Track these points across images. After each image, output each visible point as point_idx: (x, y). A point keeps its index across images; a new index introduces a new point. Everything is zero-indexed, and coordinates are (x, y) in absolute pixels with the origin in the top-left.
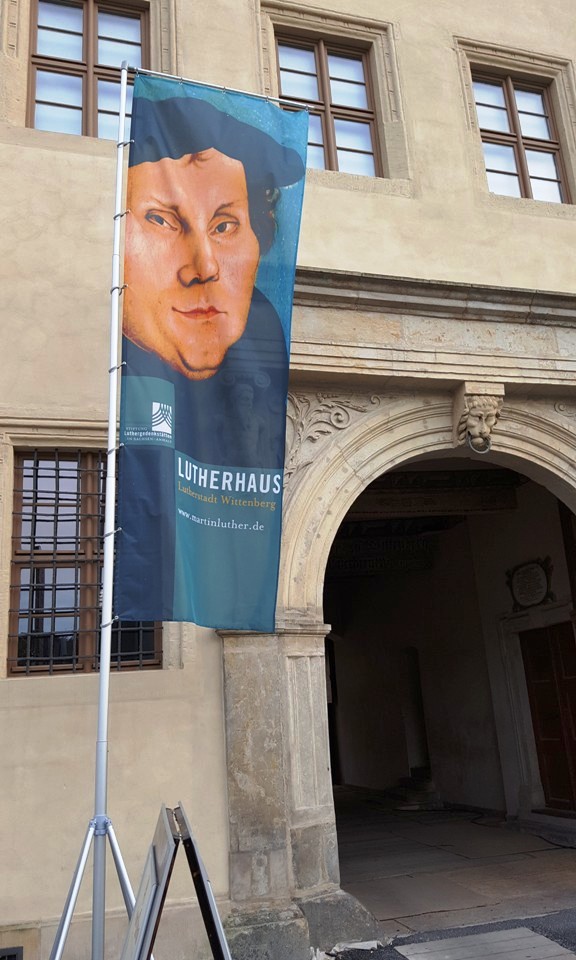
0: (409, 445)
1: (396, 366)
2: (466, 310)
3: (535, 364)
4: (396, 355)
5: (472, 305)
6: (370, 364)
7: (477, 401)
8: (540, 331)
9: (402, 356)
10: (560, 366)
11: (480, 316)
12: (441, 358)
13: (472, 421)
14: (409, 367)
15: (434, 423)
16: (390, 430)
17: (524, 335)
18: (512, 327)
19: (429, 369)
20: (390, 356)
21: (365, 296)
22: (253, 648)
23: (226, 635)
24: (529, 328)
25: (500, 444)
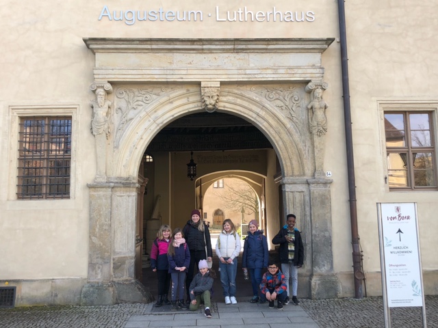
0: (181, 109)
1: (169, 77)
2: (203, 49)
3: (236, 72)
4: (168, 72)
5: (205, 47)
6: (156, 77)
7: (207, 90)
8: (241, 55)
9: (171, 72)
10: (248, 72)
11: (210, 51)
12: (190, 72)
13: (206, 99)
14: (174, 77)
15: (192, 99)
16: (172, 102)
17: (233, 58)
18: (226, 55)
19: (184, 77)
20: (165, 72)
21: (154, 47)
22: (101, 193)
23: (90, 187)
24: (235, 55)
25: (224, 107)
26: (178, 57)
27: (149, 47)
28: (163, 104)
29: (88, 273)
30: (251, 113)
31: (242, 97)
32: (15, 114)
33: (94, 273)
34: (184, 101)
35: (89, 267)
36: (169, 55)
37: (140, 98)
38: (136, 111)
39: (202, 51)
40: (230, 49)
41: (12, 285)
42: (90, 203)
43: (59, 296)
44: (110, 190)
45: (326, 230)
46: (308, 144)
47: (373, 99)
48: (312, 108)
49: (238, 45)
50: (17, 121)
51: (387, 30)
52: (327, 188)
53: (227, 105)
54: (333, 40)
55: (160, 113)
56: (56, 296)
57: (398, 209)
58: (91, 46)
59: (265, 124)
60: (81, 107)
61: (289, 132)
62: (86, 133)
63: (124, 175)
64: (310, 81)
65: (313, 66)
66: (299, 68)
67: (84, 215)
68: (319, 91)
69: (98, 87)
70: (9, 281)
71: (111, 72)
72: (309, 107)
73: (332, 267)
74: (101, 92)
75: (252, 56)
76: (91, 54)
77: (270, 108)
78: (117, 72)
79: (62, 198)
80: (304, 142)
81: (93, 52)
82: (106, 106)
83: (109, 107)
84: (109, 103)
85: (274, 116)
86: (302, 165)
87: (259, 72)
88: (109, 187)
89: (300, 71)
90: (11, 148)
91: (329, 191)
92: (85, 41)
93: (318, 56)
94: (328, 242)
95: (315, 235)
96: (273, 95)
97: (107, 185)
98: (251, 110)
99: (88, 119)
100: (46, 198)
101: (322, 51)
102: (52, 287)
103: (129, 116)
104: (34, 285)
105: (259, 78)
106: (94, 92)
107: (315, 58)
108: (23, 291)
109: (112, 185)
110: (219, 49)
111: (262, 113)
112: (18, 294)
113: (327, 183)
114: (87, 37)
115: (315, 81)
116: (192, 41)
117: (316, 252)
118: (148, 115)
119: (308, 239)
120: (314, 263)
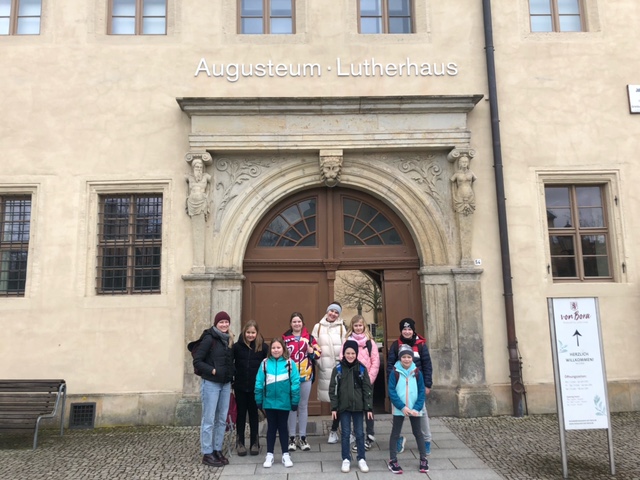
0: (294, 183)
1: (280, 144)
2: (321, 110)
3: (362, 137)
4: (280, 138)
5: (324, 107)
6: (265, 144)
7: (326, 160)
8: (369, 117)
9: (283, 139)
10: (377, 137)
11: (331, 113)
12: (306, 138)
13: (325, 170)
14: (287, 144)
15: (309, 171)
16: (283, 175)
17: (358, 121)
18: (351, 117)
19: (299, 144)
20: (277, 139)
21: (263, 108)
22: (199, 286)
23: (186, 280)
24: (361, 116)
25: (348, 180)
26: (291, 120)
27: (256, 108)
28: (273, 178)
29: (184, 385)
30: (380, 188)
31: (369, 168)
32: (94, 191)
33: (191, 386)
34: (299, 173)
35: (185, 378)
36: (281, 118)
37: (245, 171)
38: (241, 187)
39: (320, 113)
40: (355, 110)
41: (91, 400)
42: (186, 299)
43: (148, 414)
44: (210, 283)
45: (476, 332)
46: (452, 224)
47: (531, 169)
48: (456, 181)
49: (366, 105)
50: (96, 200)
51: (547, 84)
52: (477, 280)
53: (351, 178)
54: (481, 97)
55: (269, 188)
56: (145, 414)
57: (574, 306)
58: (186, 108)
59: (398, 200)
60: (174, 181)
61: (427, 211)
62: (181, 213)
63: (227, 264)
64: (453, 148)
65: (457, 130)
66: (439, 132)
67: (179, 314)
68: (464, 159)
69: (195, 158)
70: (88, 396)
71: (210, 139)
72: (453, 179)
73: (484, 378)
74: (198, 162)
75: (382, 118)
76: (186, 117)
77: (405, 181)
78: (219, 139)
79: (151, 293)
80: (447, 222)
81: (189, 114)
82: (204, 180)
83: (208, 182)
84: (208, 176)
85: (409, 191)
86: (444, 250)
87: (390, 137)
88: (208, 279)
89: (441, 136)
90: (89, 233)
91: (479, 283)
92: (179, 101)
93: (463, 117)
94: (479, 347)
95: (463, 338)
96: (407, 166)
97: (207, 277)
98: (380, 184)
99: (182, 196)
100: (132, 293)
101: (468, 111)
102: (139, 403)
103: (232, 194)
104: (117, 401)
105: (391, 144)
106: (190, 163)
107: (460, 120)
108: (104, 408)
109: (212, 276)
110: (342, 110)
111: (395, 188)
112: (98, 412)
113: (476, 274)
114: (181, 96)
115: (460, 147)
116: (309, 101)
117: (464, 359)
118: (255, 191)
119: (454, 343)
120: (462, 372)
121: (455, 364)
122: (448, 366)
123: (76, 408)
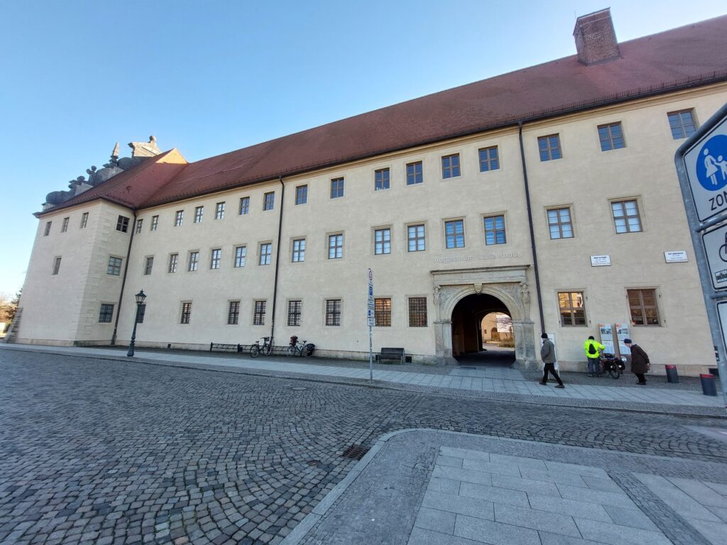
0: (466, 293)
3: (488, 279)
6: (456, 283)
7: (477, 286)
12: (469, 280)
13: (476, 290)
14: (464, 282)
15: (471, 290)
16: (463, 291)
17: (487, 274)
18: (484, 273)
19: (467, 282)
20: (460, 281)
21: (455, 272)
22: (439, 325)
23: (435, 323)
25: (485, 292)
27: (453, 272)
28: (460, 292)
29: (436, 354)
30: (495, 294)
32: (407, 297)
33: (438, 354)
34: (468, 290)
35: (436, 351)
36: (461, 274)
37: (451, 290)
38: (450, 295)
39: (474, 273)
40: (485, 271)
41: (411, 355)
42: (435, 328)
44: (442, 324)
45: (532, 342)
46: (522, 307)
47: (552, 287)
49: (487, 269)
50: (408, 300)
51: (557, 258)
54: (528, 266)
55: (458, 295)
56: (425, 360)
58: (433, 273)
59: (502, 298)
60: (430, 294)
61: (513, 302)
62: (432, 303)
63: (446, 319)
64: (521, 282)
65: (522, 276)
66: (516, 277)
67: (433, 332)
68: (524, 286)
69: (436, 287)
71: (440, 282)
73: (535, 358)
74: (437, 289)
75: (495, 273)
77: (504, 292)
78: (442, 282)
79: (425, 327)
80: (520, 306)
81: (434, 275)
82: (439, 294)
85: (506, 296)
86: (520, 315)
87: (498, 279)
90: (407, 309)
91: (533, 326)
93: (524, 271)
94: (533, 347)
95: (527, 344)
96: (504, 288)
97: (441, 322)
99: (433, 299)
100: (419, 326)
101: (526, 270)
102: (424, 357)
103: (447, 297)
104: (418, 356)
105: (499, 281)
106: (434, 289)
107: (523, 273)
108: (414, 358)
110: (481, 271)
111: (500, 294)
113: (532, 323)
114: (431, 270)
115: (524, 281)
116: (470, 269)
117: (528, 351)
118: (454, 296)
119: (524, 346)
120: (527, 355)
121: (525, 353)
122: (522, 353)
123: (407, 357)
